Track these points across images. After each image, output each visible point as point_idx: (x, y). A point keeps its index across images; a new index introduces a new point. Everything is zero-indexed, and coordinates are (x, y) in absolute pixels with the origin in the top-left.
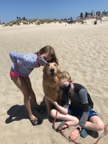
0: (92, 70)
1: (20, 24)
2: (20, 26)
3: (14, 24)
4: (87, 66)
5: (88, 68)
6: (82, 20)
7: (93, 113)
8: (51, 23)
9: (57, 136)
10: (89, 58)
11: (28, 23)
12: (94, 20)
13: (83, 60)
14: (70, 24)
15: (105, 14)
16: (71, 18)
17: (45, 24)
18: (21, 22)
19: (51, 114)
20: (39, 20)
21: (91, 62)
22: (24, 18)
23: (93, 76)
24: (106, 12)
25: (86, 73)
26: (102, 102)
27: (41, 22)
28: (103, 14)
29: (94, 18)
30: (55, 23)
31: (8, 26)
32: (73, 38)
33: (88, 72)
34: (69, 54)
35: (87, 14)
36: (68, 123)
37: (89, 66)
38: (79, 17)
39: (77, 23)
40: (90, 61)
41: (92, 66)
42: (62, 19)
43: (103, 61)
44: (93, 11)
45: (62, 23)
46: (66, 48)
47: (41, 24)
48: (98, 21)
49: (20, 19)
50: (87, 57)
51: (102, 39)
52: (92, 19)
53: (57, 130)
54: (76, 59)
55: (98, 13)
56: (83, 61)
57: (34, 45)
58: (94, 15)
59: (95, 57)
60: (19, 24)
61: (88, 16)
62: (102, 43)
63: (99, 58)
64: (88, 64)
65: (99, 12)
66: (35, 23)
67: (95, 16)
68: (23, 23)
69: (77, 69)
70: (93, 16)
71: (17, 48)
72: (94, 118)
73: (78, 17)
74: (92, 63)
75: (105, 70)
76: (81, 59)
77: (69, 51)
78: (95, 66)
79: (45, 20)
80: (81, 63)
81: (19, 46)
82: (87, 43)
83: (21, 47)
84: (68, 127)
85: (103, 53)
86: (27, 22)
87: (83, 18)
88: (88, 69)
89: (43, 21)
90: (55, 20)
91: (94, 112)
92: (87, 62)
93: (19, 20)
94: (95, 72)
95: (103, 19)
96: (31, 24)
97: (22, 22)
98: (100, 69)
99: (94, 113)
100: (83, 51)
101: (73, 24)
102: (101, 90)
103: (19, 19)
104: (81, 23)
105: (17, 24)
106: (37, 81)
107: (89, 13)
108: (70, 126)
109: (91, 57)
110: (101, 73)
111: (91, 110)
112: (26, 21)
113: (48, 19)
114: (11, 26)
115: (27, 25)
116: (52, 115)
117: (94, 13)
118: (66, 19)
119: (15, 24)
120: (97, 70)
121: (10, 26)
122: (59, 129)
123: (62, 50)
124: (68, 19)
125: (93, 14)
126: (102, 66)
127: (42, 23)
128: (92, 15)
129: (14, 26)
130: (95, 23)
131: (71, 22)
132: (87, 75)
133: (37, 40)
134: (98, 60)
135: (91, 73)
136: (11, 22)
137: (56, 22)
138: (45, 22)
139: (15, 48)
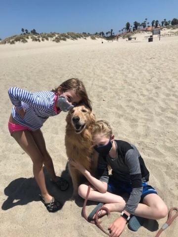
0: (146, 117)
1: (27, 41)
2: (26, 44)
3: (17, 41)
4: (137, 110)
5: (139, 113)
6: (129, 34)
7: (148, 190)
8: (78, 39)
9: (89, 229)
10: (141, 97)
11: (41, 39)
12: (149, 34)
13: (130, 100)
14: (110, 41)
15: (166, 25)
16: (112, 30)
17: (69, 41)
18: (28, 38)
19: (79, 192)
20: (58, 34)
21: (144, 104)
22: (34, 30)
23: (148, 127)
24: (167, 21)
25: (137, 121)
26: (164, 170)
27: (62, 38)
28: (163, 24)
29: (148, 31)
30: (85, 39)
31: (7, 44)
32: (114, 64)
33: (140, 121)
34: (109, 90)
35: (136, 25)
36: (108, 206)
37: (142, 111)
38: (124, 30)
39: (120, 39)
40: (142, 102)
41: (146, 110)
42: (97, 33)
43: (164, 101)
44: (146, 19)
45: (97, 38)
46: (102, 81)
47: (62, 41)
48: (155, 36)
49: (27, 33)
50: (138, 95)
51: (161, 66)
52: (145, 33)
53: (90, 219)
54: (119, 99)
55: (155, 24)
56: (131, 102)
57: (50, 76)
58: (149, 26)
59: (150, 96)
60: (25, 41)
61: (138, 27)
62: (161, 73)
63: (157, 97)
64: (139, 107)
65: (157, 21)
66: (52, 39)
67: (150, 29)
68: (32, 40)
69: (122, 116)
70: (147, 27)
71: (22, 82)
72: (151, 197)
73: (122, 30)
74: (146, 105)
75: (167, 117)
76: (128, 99)
77: (107, 85)
78: (151, 110)
79: (68, 34)
80: (128, 106)
81: (26, 78)
82: (138, 72)
83: (29, 79)
84: (107, 214)
85: (163, 88)
86: (39, 37)
87: (130, 31)
88: (139, 115)
89: (66, 36)
90: (85, 35)
91: (150, 187)
92: (139, 103)
93: (24, 34)
94: (152, 120)
95: (162, 32)
96: (45, 40)
97: (30, 37)
98: (159, 115)
99: (151, 189)
100: (130, 85)
101: (115, 41)
102: (162, 151)
103: (25, 32)
104: (127, 39)
105: (21, 40)
106: (55, 135)
107: (141, 24)
108: (111, 211)
109: (144, 95)
110: (162, 121)
111: (145, 184)
112: (36, 37)
113: (73, 33)
114: (11, 43)
115: (38, 42)
116: (81, 194)
117: (148, 23)
118: (103, 33)
119: (19, 40)
120: (155, 117)
121: (9, 44)
122: (94, 218)
123: (97, 84)
124: (107, 33)
125: (147, 25)
126: (163, 110)
127: (64, 40)
128: (144, 27)
129: (17, 43)
130: (151, 40)
131: (111, 37)
132: (137, 125)
133: (55, 67)
134: (155, 101)
135: (144, 122)
136: (12, 38)
137: (87, 38)
138: (69, 38)
139: (19, 81)
